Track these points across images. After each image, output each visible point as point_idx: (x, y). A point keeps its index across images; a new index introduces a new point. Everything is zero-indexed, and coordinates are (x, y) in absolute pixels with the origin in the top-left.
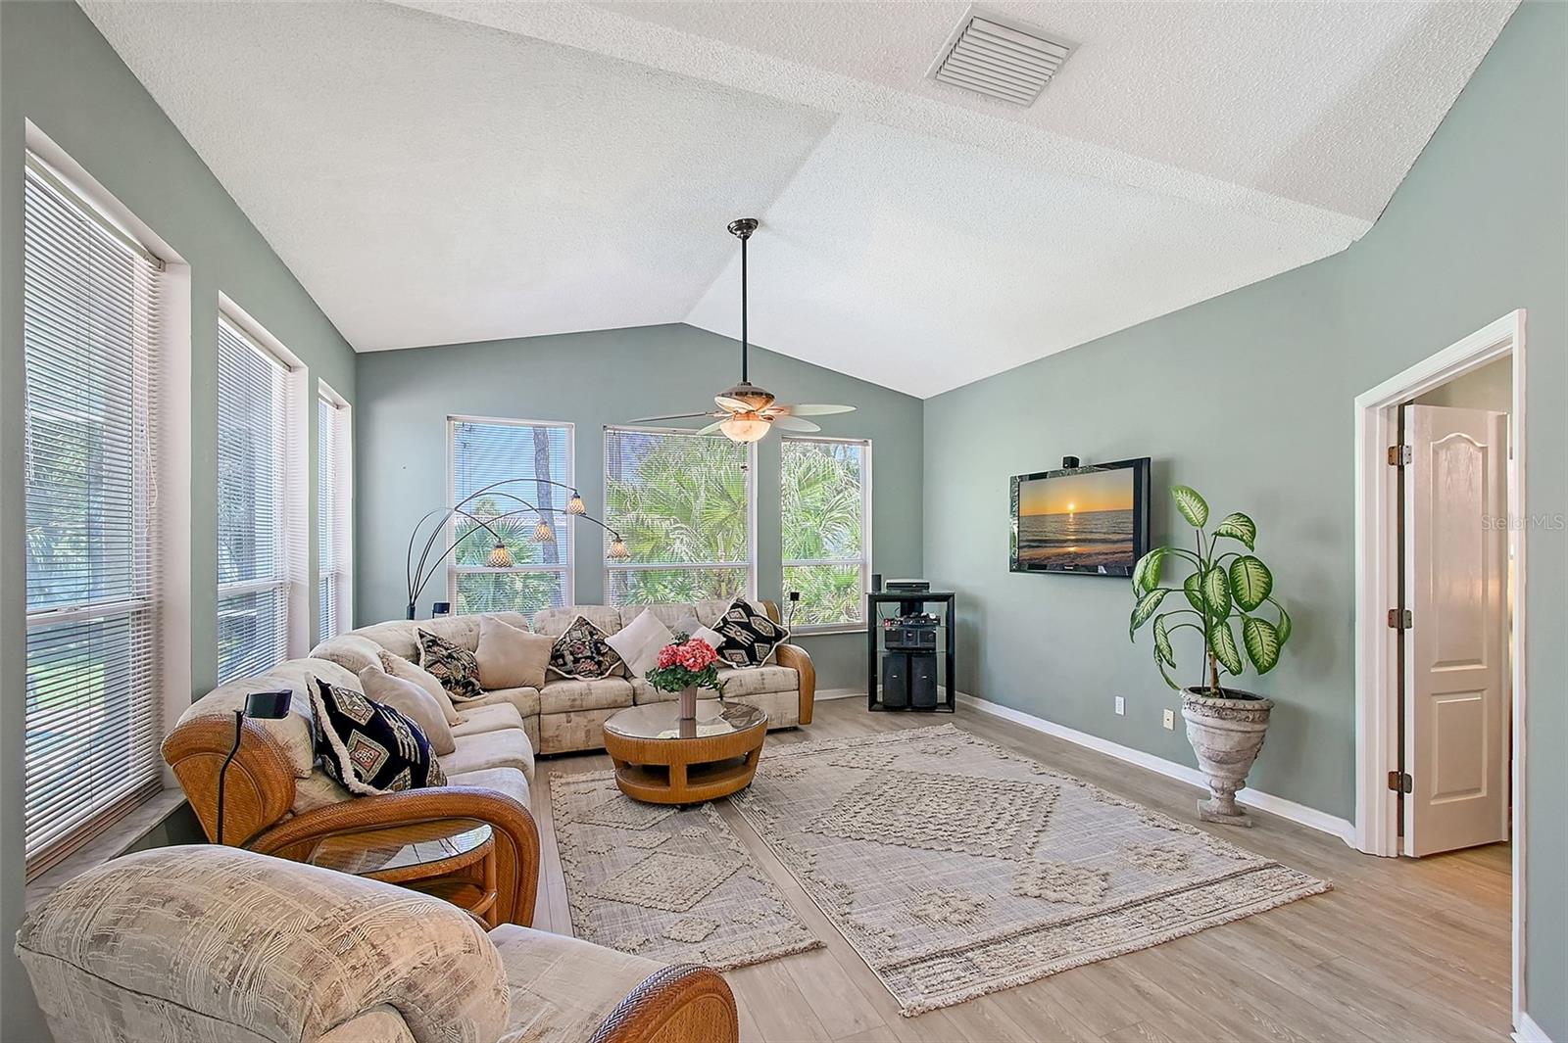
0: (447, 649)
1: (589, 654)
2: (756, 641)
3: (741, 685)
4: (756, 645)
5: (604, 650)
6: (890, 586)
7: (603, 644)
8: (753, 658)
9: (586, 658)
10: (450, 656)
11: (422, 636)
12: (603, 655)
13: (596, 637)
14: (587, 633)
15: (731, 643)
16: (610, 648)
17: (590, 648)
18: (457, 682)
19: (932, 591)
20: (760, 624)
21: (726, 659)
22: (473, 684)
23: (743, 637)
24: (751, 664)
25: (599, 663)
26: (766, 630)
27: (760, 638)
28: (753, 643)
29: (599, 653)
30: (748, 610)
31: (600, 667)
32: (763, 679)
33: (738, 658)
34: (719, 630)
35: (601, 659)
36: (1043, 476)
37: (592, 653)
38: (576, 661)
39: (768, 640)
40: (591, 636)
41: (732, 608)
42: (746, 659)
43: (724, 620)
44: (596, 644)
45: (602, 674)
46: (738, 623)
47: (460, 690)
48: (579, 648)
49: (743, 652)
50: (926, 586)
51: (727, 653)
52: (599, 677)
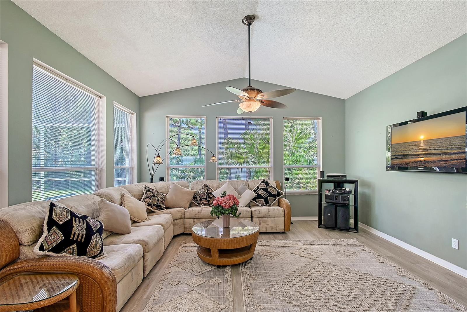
0: (153, 193)
1: (205, 197)
2: (269, 196)
3: (260, 213)
4: (269, 197)
5: (211, 196)
6: (328, 176)
7: (211, 194)
8: (267, 203)
9: (204, 199)
10: (154, 196)
11: (145, 188)
12: (210, 198)
13: (209, 191)
14: (206, 190)
15: (259, 196)
16: (213, 196)
17: (206, 195)
18: (154, 205)
19: (348, 179)
20: (271, 189)
21: (257, 202)
22: (161, 206)
23: (263, 194)
24: (266, 205)
25: (209, 201)
26: (274, 192)
27: (271, 195)
28: (267, 197)
29: (209, 197)
30: (267, 184)
31: (209, 203)
32: (269, 212)
33: (261, 202)
34: (255, 191)
35: (209, 199)
36: (406, 123)
37: (206, 197)
38: (201, 200)
39: (274, 196)
40: (207, 191)
41: (261, 183)
42: (264, 203)
43: (258, 187)
44: (208, 194)
45: (209, 205)
46: (262, 189)
47: (155, 208)
48: (202, 195)
49: (263, 200)
50: (345, 176)
51: (257, 200)
52: (208, 206)
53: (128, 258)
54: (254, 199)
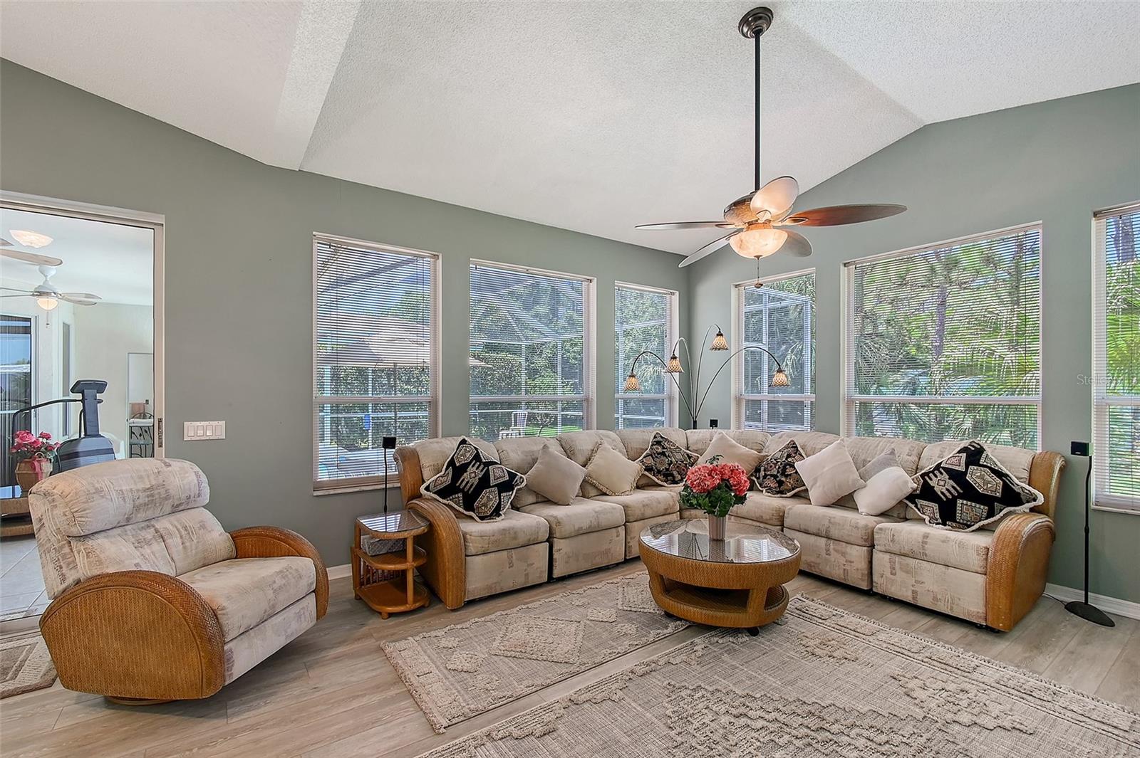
0: (664, 448)
1: (775, 473)
2: (961, 496)
4: (959, 501)
5: (789, 471)
7: (792, 466)
8: (947, 515)
9: (772, 475)
10: (663, 454)
11: (655, 438)
12: (786, 476)
13: (790, 460)
14: (786, 455)
15: (926, 492)
16: (796, 472)
17: (779, 468)
18: (659, 472)
20: (981, 477)
21: (919, 510)
22: (672, 475)
24: (944, 524)
25: (781, 483)
26: (988, 487)
27: (970, 494)
28: (956, 498)
29: (783, 474)
30: (975, 457)
31: (779, 487)
32: (926, 543)
35: (783, 479)
37: (778, 472)
38: (765, 477)
39: (987, 502)
40: (786, 459)
41: (956, 453)
42: (937, 516)
43: (938, 466)
44: (785, 467)
45: (781, 492)
46: (949, 471)
47: (661, 477)
48: (771, 466)
49: (936, 506)
51: (920, 502)
52: (779, 495)
53: (504, 530)
54: (912, 498)
